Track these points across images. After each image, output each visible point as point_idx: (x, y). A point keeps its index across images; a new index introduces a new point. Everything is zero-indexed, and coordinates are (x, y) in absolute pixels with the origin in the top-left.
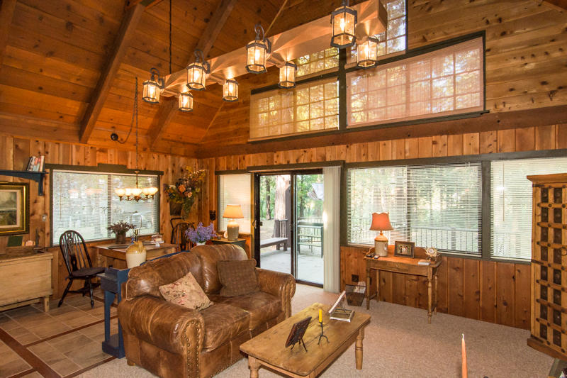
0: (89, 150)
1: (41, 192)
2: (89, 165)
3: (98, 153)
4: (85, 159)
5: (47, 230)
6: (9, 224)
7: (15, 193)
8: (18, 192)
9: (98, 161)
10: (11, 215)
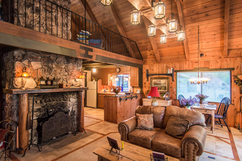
0: (191, 63)
1: (173, 81)
2: (190, 69)
3: (194, 64)
4: (189, 67)
5: (175, 94)
6: (165, 90)
7: (166, 81)
8: (167, 80)
9: (194, 67)
10: (165, 87)
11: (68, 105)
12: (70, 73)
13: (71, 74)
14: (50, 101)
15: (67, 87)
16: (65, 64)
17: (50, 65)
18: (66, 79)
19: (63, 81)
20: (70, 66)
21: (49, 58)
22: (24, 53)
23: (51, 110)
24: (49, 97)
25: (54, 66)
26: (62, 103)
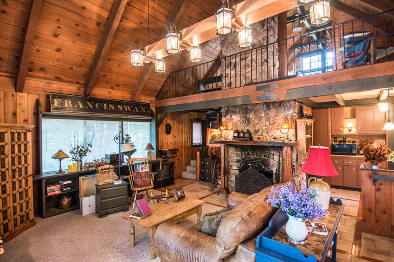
11: (271, 164)
12: (272, 122)
13: (274, 123)
14: (248, 154)
15: (259, 140)
16: (265, 111)
17: (248, 116)
18: (266, 129)
19: (262, 133)
20: (272, 113)
21: (246, 109)
22: (227, 109)
23: (250, 165)
24: (247, 150)
25: (251, 116)
26: (263, 160)
